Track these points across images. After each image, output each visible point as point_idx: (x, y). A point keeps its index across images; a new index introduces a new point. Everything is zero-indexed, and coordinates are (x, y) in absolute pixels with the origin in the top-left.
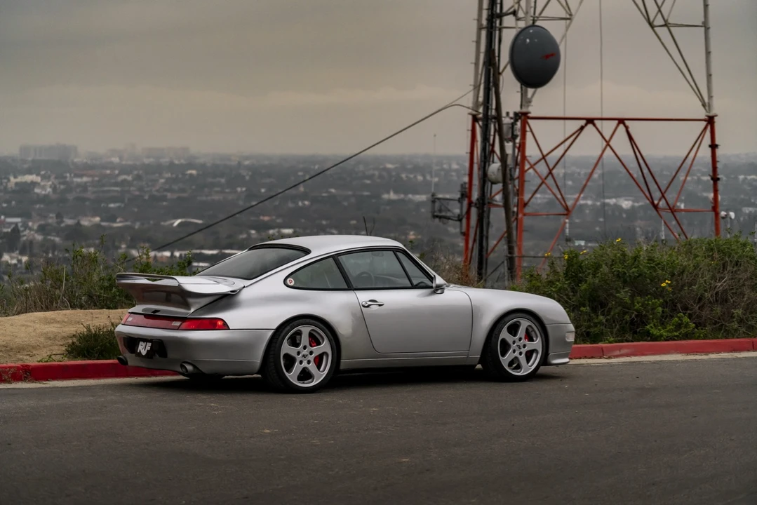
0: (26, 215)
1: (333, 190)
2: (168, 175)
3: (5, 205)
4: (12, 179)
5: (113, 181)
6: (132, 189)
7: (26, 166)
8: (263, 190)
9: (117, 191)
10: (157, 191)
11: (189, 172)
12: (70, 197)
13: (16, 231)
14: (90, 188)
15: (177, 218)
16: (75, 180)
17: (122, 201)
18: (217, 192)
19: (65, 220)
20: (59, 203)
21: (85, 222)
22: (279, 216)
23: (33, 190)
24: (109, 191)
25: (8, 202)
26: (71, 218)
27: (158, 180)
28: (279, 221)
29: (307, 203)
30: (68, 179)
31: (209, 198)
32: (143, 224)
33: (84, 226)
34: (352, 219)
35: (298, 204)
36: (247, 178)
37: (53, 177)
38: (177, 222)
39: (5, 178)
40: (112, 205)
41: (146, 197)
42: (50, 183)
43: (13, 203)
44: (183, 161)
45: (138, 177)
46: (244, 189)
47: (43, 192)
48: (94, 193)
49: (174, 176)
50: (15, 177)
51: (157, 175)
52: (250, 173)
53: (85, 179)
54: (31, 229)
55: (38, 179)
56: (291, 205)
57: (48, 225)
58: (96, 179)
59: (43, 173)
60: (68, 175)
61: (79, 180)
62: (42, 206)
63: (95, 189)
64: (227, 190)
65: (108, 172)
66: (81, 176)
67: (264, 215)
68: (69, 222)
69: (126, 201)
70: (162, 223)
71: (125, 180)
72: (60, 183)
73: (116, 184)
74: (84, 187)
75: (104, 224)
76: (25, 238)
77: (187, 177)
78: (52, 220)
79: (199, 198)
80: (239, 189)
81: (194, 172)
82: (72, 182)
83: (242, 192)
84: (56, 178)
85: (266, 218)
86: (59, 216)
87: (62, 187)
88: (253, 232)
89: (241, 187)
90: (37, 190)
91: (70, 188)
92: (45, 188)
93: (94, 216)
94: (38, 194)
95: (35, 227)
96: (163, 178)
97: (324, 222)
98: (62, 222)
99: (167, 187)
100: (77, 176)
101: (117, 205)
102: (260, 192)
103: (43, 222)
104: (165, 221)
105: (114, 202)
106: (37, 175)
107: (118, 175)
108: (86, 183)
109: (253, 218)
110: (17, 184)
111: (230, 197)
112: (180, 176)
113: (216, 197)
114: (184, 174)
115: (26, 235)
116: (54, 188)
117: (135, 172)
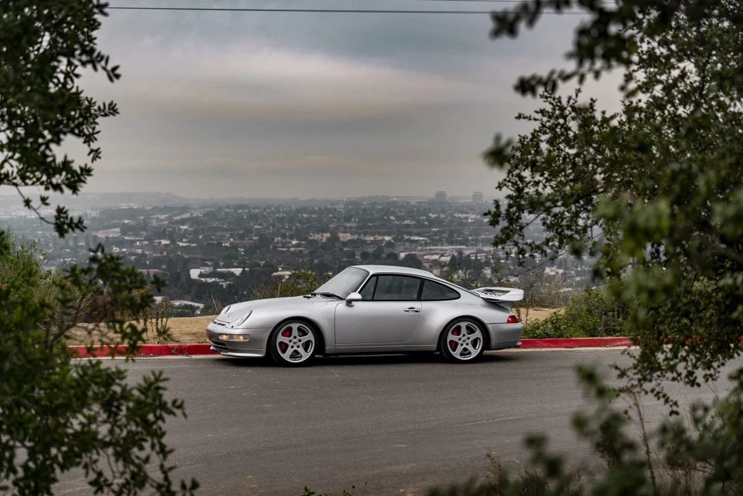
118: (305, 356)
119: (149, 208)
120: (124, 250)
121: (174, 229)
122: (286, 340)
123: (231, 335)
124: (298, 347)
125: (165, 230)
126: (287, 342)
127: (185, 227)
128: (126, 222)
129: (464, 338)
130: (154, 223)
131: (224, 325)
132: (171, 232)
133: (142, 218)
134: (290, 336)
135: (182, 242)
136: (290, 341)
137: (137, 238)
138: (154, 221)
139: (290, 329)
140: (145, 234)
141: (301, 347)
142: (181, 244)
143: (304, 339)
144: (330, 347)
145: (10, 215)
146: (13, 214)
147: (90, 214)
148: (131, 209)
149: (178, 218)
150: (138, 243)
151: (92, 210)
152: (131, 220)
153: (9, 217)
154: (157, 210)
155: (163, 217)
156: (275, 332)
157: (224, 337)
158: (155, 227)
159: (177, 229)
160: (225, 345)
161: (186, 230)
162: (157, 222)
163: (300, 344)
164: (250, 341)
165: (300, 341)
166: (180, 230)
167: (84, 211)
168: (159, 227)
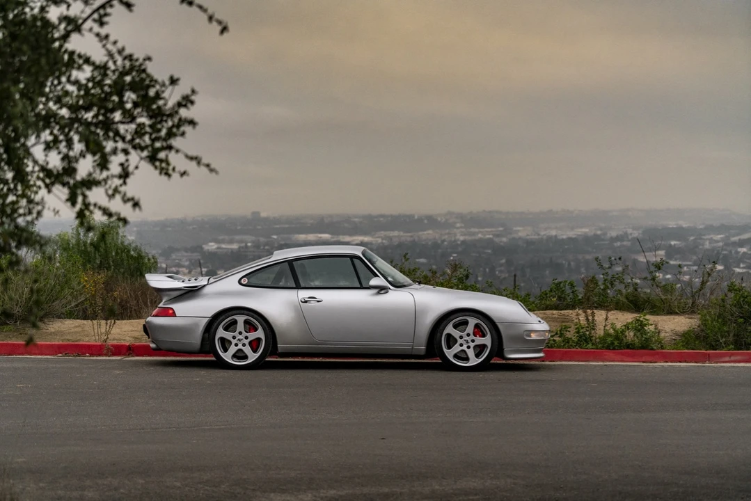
119: (701, 227)
120: (668, 276)
121: (731, 252)
125: (718, 253)
127: (744, 250)
128: (673, 243)
130: (707, 245)
132: (725, 256)
133: (692, 238)
135: (739, 267)
137: (685, 263)
138: (707, 243)
140: (695, 258)
142: (738, 270)
145: (539, 235)
146: (542, 233)
147: (631, 234)
148: (681, 228)
149: (735, 239)
150: (685, 268)
151: (634, 229)
152: (679, 240)
153: (536, 237)
154: (710, 229)
155: (719, 237)
158: (707, 250)
159: (733, 252)
161: (744, 253)
162: (710, 243)
166: (737, 253)
167: (625, 230)
168: (713, 250)
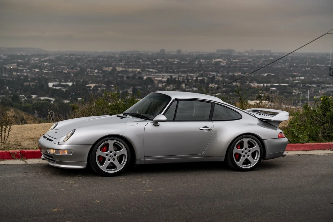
0: (218, 72)
1: (318, 65)
2: (264, 59)
3: (211, 68)
4: (214, 60)
5: (246, 61)
6: (252, 63)
7: (218, 56)
8: (295, 64)
9: (246, 64)
10: (260, 64)
11: (271, 58)
12: (232, 66)
13: (214, 77)
14: (238, 63)
15: (266, 73)
16: (234, 60)
17: (248, 68)
18: (279, 65)
19: (230, 73)
20: (228, 68)
21: (236, 74)
22: (299, 73)
23: (220, 64)
24: (244, 64)
25: (212, 67)
26: (232, 73)
27: (260, 61)
28: (300, 74)
29: (309, 69)
30: (231, 60)
31: (277, 67)
32: (254, 75)
33: (236, 76)
34: (325, 74)
35: (306, 69)
36: (290, 60)
37: (227, 59)
38: (266, 75)
39: (212, 60)
40: (245, 69)
41: (256, 66)
42: (226, 61)
43: (214, 68)
44: (269, 55)
45: (254, 60)
46: (288, 64)
47: (223, 65)
48: (240, 65)
49: (266, 59)
50: (215, 60)
51: (260, 59)
52: (291, 59)
53: (237, 60)
54: (219, 76)
55: (222, 60)
56: (304, 69)
57: (224, 75)
58: (240, 60)
59: (223, 58)
60: (231, 59)
61: (235, 61)
62: (223, 69)
63: (240, 64)
64: (283, 64)
65: (244, 58)
66: (235, 59)
67: (295, 73)
68: (231, 74)
69: (250, 67)
70: (261, 75)
71: (249, 61)
72: (229, 62)
73: (247, 62)
74: (236, 63)
75: (242, 75)
76: (216, 79)
77: (270, 60)
78: (225, 74)
79: (273, 67)
80: (287, 64)
81: (272, 58)
82: (233, 61)
83: (288, 65)
84: (227, 60)
85: (295, 74)
86: (228, 72)
87: (229, 63)
88: (291, 78)
89: (288, 63)
90: (221, 64)
91: (232, 63)
92: (224, 63)
93: (239, 72)
94: (221, 65)
95: (220, 76)
96: (262, 60)
97: (315, 75)
98: (229, 74)
99: (263, 63)
100: (234, 59)
101: (247, 69)
102: (293, 65)
103: (222, 74)
104: (262, 74)
105: (246, 68)
106: (222, 59)
107: (247, 59)
108: (237, 61)
109: (291, 74)
110: (215, 62)
111: (284, 67)
112: (268, 60)
113: (279, 67)
114: (269, 59)
115: (217, 78)
116: (227, 63)
117: (253, 58)
118: (120, 167)
119: (30, 55)
120: (18, 74)
121: (41, 64)
122: (103, 154)
123: (57, 150)
124: (114, 160)
125: (37, 65)
126: (105, 156)
127: (46, 64)
128: (19, 61)
129: (246, 151)
130: (32, 62)
131: (52, 141)
132: (40, 66)
133: (27, 59)
134: (107, 151)
135: (45, 70)
136: (107, 155)
137: (24, 68)
138: (32, 61)
139: (107, 145)
140: (28, 66)
141: (116, 159)
142: (44, 71)
143: (119, 153)
144: (139, 159)
147: (3, 57)
148: (22, 55)
149: (43, 59)
150: (25, 71)
151: (4, 55)
152: (22, 60)
154: (34, 56)
155: (37, 59)
156: (95, 148)
157: (52, 151)
158: (32, 64)
159: (42, 64)
160: (52, 157)
161: (47, 65)
162: (33, 61)
163: (115, 157)
164: (74, 155)
165: (115, 155)
166: (44, 65)
168: (35, 63)
